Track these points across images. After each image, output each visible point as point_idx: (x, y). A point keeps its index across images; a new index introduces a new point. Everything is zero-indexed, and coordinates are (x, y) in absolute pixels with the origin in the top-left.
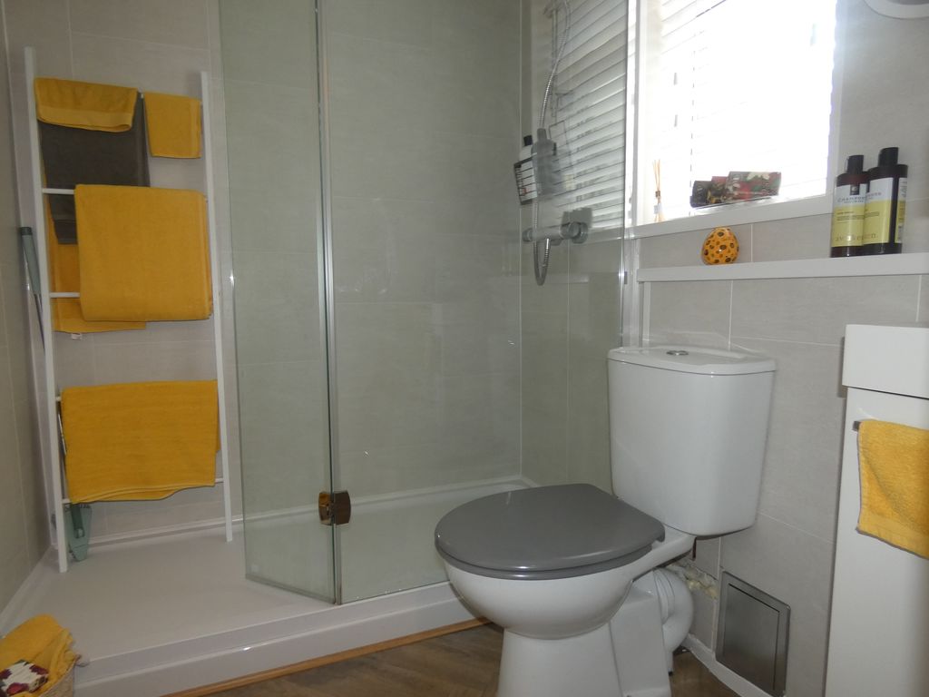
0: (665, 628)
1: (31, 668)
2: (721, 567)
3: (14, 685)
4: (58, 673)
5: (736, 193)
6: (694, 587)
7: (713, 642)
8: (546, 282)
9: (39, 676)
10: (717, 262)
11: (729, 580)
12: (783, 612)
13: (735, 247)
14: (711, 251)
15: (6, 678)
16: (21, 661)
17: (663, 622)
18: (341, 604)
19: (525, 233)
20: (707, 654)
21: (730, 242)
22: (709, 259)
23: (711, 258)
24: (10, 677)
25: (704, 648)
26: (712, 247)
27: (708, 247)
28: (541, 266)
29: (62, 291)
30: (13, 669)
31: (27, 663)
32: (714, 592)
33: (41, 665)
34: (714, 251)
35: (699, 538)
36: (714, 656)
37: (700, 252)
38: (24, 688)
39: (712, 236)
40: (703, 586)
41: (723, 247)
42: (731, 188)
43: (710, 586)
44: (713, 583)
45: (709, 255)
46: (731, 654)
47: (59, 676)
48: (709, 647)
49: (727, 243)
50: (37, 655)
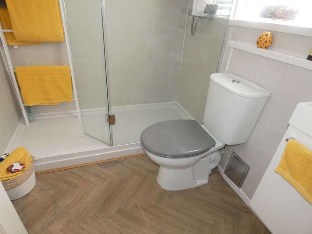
0: (210, 164)
1: (20, 164)
2: (233, 150)
3: (15, 170)
4: (28, 166)
5: (279, 16)
6: (223, 153)
7: (225, 168)
8: (194, 35)
9: (22, 167)
10: (261, 47)
11: (234, 154)
12: (248, 168)
13: (271, 42)
14: (260, 42)
15: (13, 167)
16: (17, 162)
17: (211, 163)
18: (113, 146)
19: (189, 11)
20: (222, 171)
21: (269, 39)
22: (258, 45)
23: (259, 45)
24: (14, 167)
25: (222, 169)
26: (261, 41)
27: (259, 40)
28: (194, 27)
29: (6, 29)
30: (14, 164)
31: (18, 162)
32: (229, 156)
33: (23, 163)
34: (261, 43)
35: (226, 145)
36: (224, 172)
37: (256, 42)
38: (18, 170)
39: (263, 36)
40: (225, 153)
41: (266, 42)
42: (278, 13)
43: (228, 154)
44: (229, 153)
45: (259, 44)
46: (230, 172)
47: (29, 166)
48: (223, 169)
49: (268, 40)
50: (21, 159)
